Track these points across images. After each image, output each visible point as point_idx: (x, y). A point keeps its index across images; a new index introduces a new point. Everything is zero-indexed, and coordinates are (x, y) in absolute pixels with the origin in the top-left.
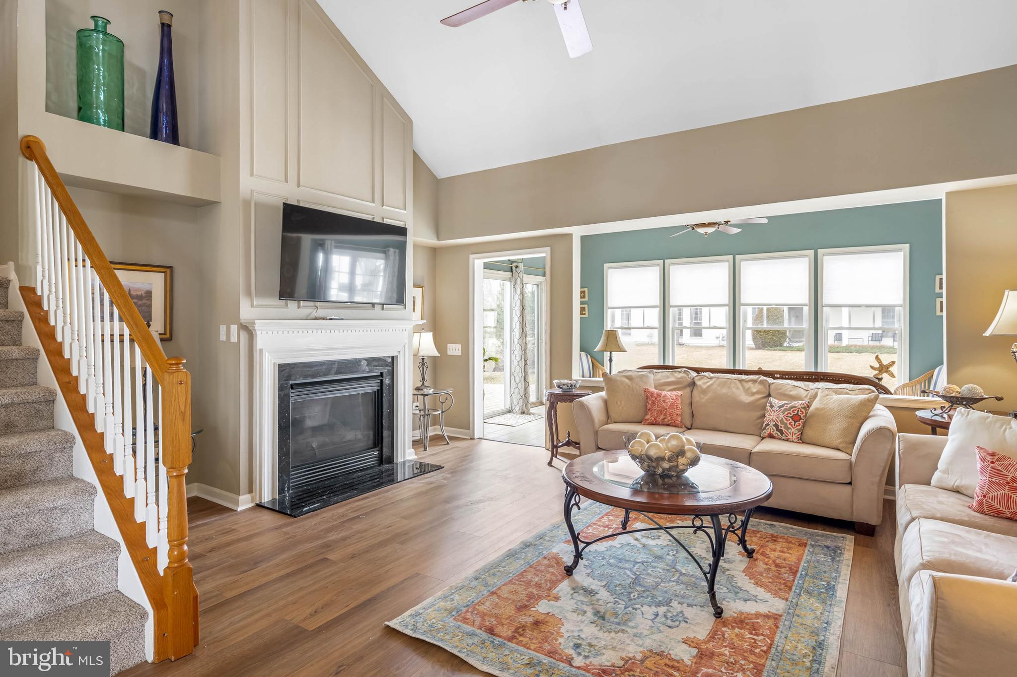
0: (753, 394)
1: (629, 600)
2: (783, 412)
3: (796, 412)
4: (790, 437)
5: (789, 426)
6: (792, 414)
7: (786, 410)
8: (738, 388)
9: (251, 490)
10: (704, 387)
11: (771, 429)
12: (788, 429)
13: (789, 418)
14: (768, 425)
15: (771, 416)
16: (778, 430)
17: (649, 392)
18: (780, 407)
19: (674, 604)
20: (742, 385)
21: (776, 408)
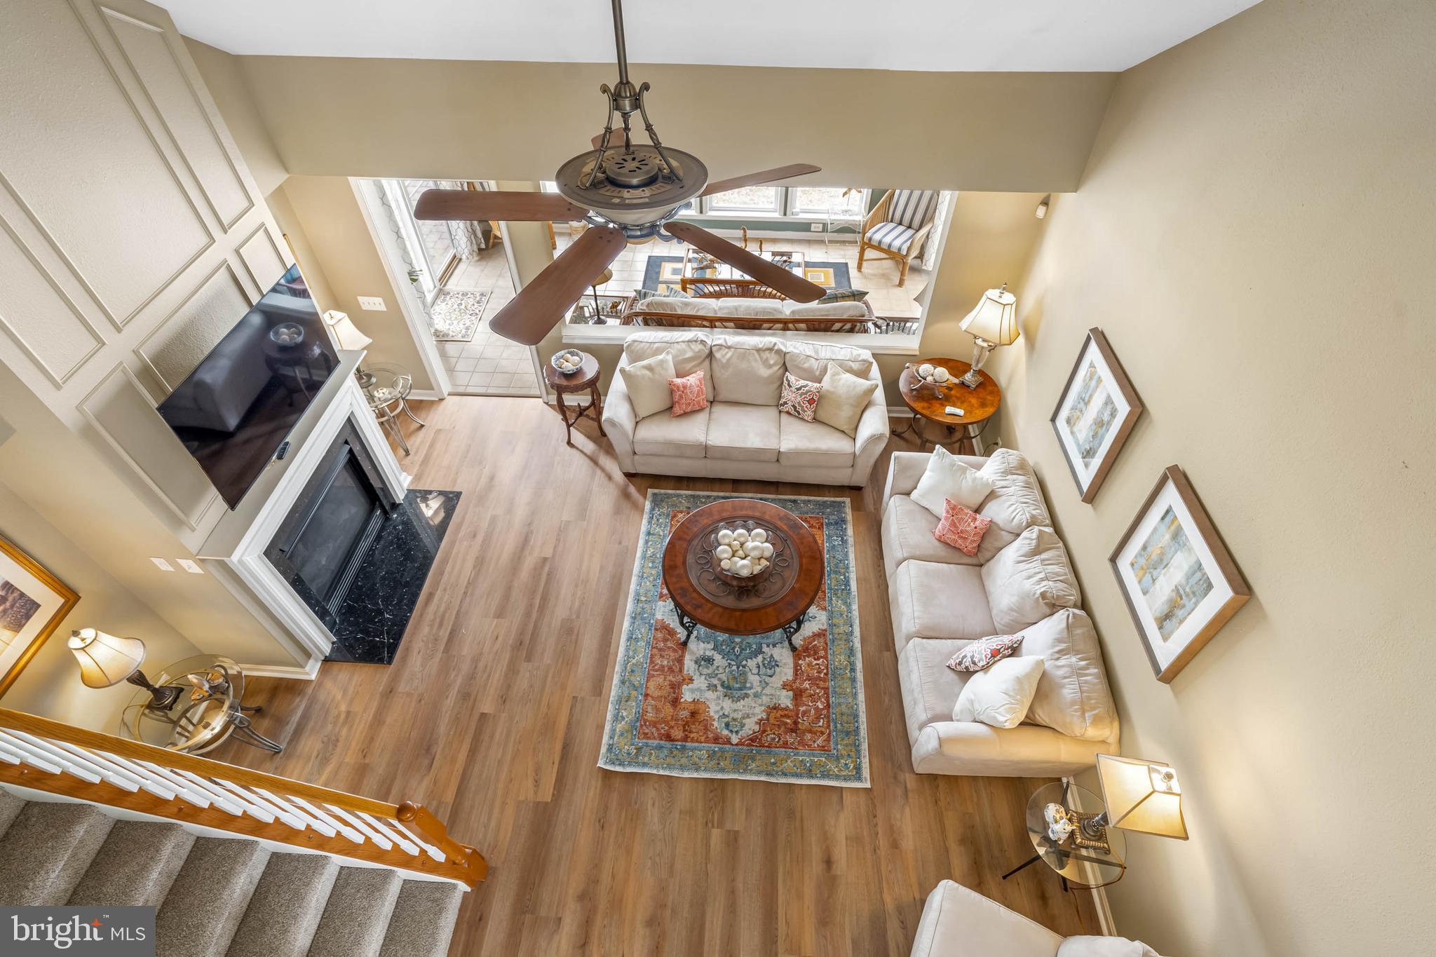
0: (770, 366)
1: (737, 658)
2: (801, 395)
3: (812, 396)
4: (806, 418)
5: (806, 409)
6: (809, 398)
7: (802, 394)
8: (756, 361)
9: (308, 655)
10: (724, 361)
11: (788, 407)
12: (805, 411)
13: (805, 402)
14: (786, 403)
15: (788, 395)
16: (795, 410)
17: (674, 385)
18: (798, 389)
19: (765, 649)
20: (759, 355)
21: (793, 389)
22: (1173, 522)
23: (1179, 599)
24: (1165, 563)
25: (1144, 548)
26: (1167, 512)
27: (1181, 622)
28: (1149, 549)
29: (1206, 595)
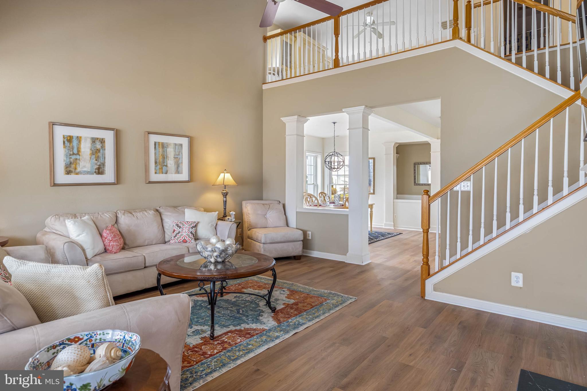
22: (159, 145)
23: (177, 159)
24: (166, 157)
25: (156, 163)
26: (155, 144)
27: (182, 163)
28: (158, 161)
29: (182, 148)
